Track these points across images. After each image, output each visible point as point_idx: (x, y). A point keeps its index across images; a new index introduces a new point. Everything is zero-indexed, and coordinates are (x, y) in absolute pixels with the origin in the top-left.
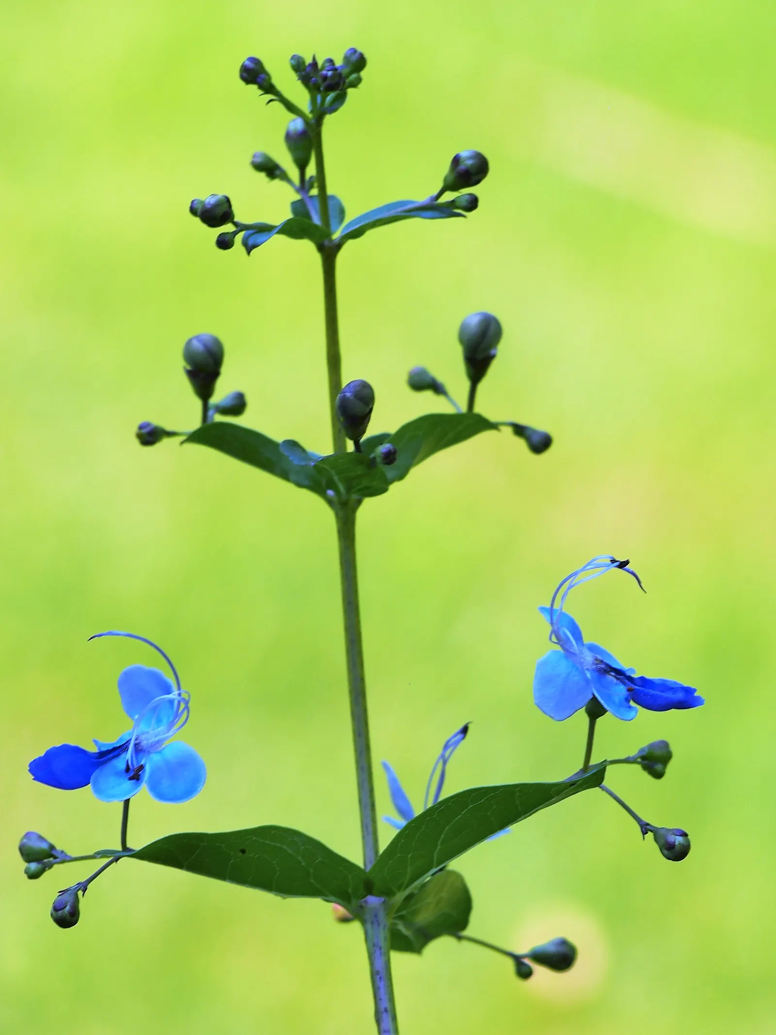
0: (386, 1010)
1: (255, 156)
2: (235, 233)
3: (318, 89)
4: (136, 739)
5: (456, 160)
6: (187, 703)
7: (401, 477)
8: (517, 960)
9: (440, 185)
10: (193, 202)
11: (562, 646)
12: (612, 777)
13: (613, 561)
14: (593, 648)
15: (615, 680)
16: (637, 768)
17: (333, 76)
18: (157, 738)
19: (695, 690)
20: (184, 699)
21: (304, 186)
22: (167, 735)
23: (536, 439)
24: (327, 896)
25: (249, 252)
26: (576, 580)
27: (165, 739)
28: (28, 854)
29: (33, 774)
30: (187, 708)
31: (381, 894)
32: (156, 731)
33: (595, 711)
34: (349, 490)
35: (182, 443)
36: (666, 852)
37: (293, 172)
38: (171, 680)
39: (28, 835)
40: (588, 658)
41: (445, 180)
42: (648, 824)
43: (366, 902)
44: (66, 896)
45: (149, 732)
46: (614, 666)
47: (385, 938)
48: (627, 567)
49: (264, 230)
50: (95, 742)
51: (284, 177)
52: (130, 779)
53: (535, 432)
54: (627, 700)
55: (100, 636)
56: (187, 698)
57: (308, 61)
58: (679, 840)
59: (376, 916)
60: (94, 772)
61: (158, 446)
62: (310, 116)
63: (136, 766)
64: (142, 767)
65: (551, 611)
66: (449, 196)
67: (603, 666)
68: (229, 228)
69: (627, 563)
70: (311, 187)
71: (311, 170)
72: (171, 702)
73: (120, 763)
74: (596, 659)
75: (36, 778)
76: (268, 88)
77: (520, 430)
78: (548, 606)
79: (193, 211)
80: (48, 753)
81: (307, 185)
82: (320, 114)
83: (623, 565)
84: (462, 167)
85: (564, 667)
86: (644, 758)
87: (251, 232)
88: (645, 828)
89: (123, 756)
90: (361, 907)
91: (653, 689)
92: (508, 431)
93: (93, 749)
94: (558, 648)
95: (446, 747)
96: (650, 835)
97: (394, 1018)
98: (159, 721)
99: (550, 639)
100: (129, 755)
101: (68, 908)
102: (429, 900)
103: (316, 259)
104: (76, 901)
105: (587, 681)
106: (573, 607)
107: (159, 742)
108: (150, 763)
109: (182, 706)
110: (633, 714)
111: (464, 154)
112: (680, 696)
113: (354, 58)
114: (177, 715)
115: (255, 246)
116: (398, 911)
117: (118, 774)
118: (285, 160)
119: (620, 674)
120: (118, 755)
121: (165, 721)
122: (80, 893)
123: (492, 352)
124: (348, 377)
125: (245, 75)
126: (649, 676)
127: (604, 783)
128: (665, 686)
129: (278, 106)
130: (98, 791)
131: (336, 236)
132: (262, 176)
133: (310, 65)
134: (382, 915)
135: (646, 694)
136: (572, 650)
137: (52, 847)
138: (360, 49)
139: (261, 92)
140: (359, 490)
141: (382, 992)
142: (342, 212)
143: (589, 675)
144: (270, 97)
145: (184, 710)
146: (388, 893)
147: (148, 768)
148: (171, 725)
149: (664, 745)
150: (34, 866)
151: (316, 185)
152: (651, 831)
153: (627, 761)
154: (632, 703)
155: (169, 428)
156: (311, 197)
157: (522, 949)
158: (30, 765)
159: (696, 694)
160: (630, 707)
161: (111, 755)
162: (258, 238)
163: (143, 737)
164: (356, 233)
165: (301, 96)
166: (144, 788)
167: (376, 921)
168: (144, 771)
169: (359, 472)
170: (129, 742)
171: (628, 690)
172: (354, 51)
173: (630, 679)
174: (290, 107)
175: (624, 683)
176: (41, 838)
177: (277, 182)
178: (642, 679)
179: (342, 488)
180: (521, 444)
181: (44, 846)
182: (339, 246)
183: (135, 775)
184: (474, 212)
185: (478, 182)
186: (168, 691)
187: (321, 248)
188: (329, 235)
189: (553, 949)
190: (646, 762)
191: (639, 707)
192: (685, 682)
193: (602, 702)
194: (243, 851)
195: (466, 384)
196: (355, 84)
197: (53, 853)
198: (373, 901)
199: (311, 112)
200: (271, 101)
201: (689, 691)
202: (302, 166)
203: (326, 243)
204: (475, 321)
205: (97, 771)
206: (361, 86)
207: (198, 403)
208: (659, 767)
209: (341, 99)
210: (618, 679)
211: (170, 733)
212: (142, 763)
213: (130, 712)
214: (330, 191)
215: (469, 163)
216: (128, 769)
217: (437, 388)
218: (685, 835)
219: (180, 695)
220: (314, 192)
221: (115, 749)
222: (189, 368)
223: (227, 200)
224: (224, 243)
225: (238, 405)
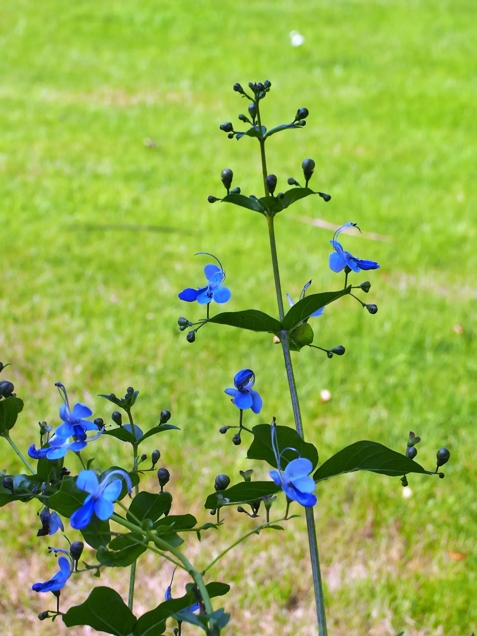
0: (289, 364)
1: (240, 115)
2: (234, 134)
3: (257, 92)
4: (210, 286)
5: (299, 111)
6: (225, 274)
7: (286, 207)
8: (328, 352)
9: (294, 119)
10: (221, 126)
11: (337, 251)
12: (353, 291)
13: (352, 224)
14: (346, 252)
15: (353, 261)
16: (360, 289)
17: (261, 86)
18: (216, 285)
19: (377, 263)
20: (224, 273)
21: (254, 124)
22: (219, 284)
23: (326, 197)
24: (269, 331)
25: (238, 140)
26: (341, 230)
27: (218, 285)
28: (180, 323)
29: (180, 297)
30: (225, 275)
31: (285, 330)
32: (216, 283)
33: (348, 271)
34: (271, 210)
35: (221, 202)
36: (370, 311)
37: (251, 120)
38: (219, 267)
39: (180, 318)
40: (345, 255)
41: (296, 117)
42: (364, 304)
43: (281, 332)
44: (190, 333)
45: (214, 284)
46: (352, 257)
47: (288, 343)
48: (356, 226)
49: (242, 134)
50: (198, 288)
51: (248, 121)
52: (208, 297)
53: (326, 195)
54: (357, 267)
55: (198, 254)
56: (225, 272)
57: (254, 84)
58: (374, 307)
59: (284, 336)
60: (197, 296)
61: (214, 203)
62: (255, 100)
63: (210, 293)
64: (212, 294)
65: (333, 241)
66: (297, 122)
67: (349, 257)
68: (232, 133)
69: (356, 224)
70: (257, 124)
71: (256, 119)
72: (220, 274)
73: (205, 293)
74: (347, 255)
75: (181, 299)
76: (242, 92)
77: (321, 195)
78: (332, 240)
79: (221, 128)
80: (184, 291)
81: (255, 124)
82: (258, 99)
83: (355, 225)
84: (300, 113)
85: (338, 257)
86: (362, 286)
87: (238, 134)
88: (364, 305)
89: (206, 290)
90: (280, 334)
91: (365, 263)
92: (318, 194)
93: (197, 289)
94: (336, 251)
95: (305, 287)
96: (365, 307)
97: (291, 366)
98: (217, 280)
99: (333, 249)
100: (208, 290)
101: (191, 336)
102: (300, 332)
103: (258, 143)
104: (194, 334)
105: (345, 261)
106: (339, 240)
107: (217, 286)
108: (214, 292)
109: (223, 275)
110: (359, 270)
111: (301, 109)
112: (373, 265)
113: (267, 83)
114: (222, 278)
115: (239, 138)
116: (291, 334)
117: (205, 296)
118: (249, 116)
119: (354, 259)
120: (205, 291)
121: (219, 280)
122: (195, 332)
123: (312, 171)
124: (269, 173)
125: (235, 88)
126: (363, 260)
127: (351, 293)
128: (368, 262)
129: (246, 98)
130: (199, 301)
131: (264, 136)
132: (242, 121)
133: (254, 85)
134: (286, 336)
135: (363, 265)
136: (340, 252)
137: (188, 321)
138: (269, 81)
139: (240, 93)
140: (274, 211)
141: (287, 359)
142: (266, 129)
143: (345, 259)
144: (243, 95)
145: (223, 277)
146: (287, 329)
147: (214, 294)
148: (220, 281)
149: (368, 283)
150: (182, 327)
151: (258, 123)
152: (366, 306)
153: (358, 287)
154: (358, 268)
155: (217, 198)
156: (257, 127)
157: (330, 349)
158: (179, 295)
159: (378, 265)
160: (358, 269)
161: (203, 291)
162: (240, 136)
163: (212, 285)
164: (270, 134)
165: (252, 95)
166: (213, 301)
167: (284, 338)
168: (213, 295)
169: (274, 204)
170: (208, 287)
171: (357, 264)
172: (267, 81)
173: (358, 261)
174: (249, 98)
175: (356, 262)
176: (184, 319)
177: (246, 123)
178: (361, 260)
179: (269, 210)
180: (322, 199)
181: (185, 321)
182: (265, 139)
183: (210, 296)
184: (305, 126)
185: (305, 117)
186: (219, 270)
187: (260, 139)
188: (262, 135)
189: (338, 349)
190: (363, 288)
191: (361, 269)
192: (374, 261)
193: (349, 267)
194: (243, 318)
195: (305, 181)
196: (268, 90)
197: (188, 323)
198: (283, 332)
199: (255, 99)
200: (243, 96)
201: (375, 264)
202: (254, 118)
203: (261, 137)
204: (306, 161)
205: (199, 296)
206: (270, 91)
207: (226, 190)
208: (367, 289)
209: (264, 95)
210: (354, 261)
211: (220, 283)
212: (212, 292)
213: (208, 279)
214: (262, 125)
215: (303, 111)
216: (208, 295)
217: (296, 184)
218: (376, 306)
219: (222, 271)
220: (257, 125)
221: (204, 289)
222: (222, 179)
223: (231, 124)
224: (230, 137)
225: (238, 190)
